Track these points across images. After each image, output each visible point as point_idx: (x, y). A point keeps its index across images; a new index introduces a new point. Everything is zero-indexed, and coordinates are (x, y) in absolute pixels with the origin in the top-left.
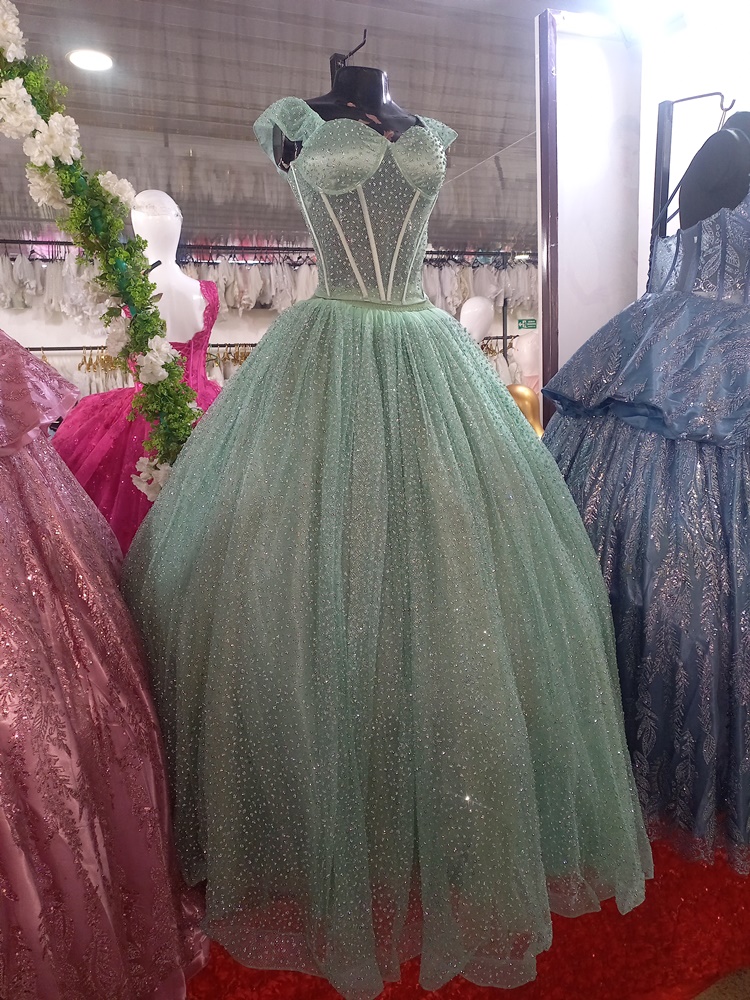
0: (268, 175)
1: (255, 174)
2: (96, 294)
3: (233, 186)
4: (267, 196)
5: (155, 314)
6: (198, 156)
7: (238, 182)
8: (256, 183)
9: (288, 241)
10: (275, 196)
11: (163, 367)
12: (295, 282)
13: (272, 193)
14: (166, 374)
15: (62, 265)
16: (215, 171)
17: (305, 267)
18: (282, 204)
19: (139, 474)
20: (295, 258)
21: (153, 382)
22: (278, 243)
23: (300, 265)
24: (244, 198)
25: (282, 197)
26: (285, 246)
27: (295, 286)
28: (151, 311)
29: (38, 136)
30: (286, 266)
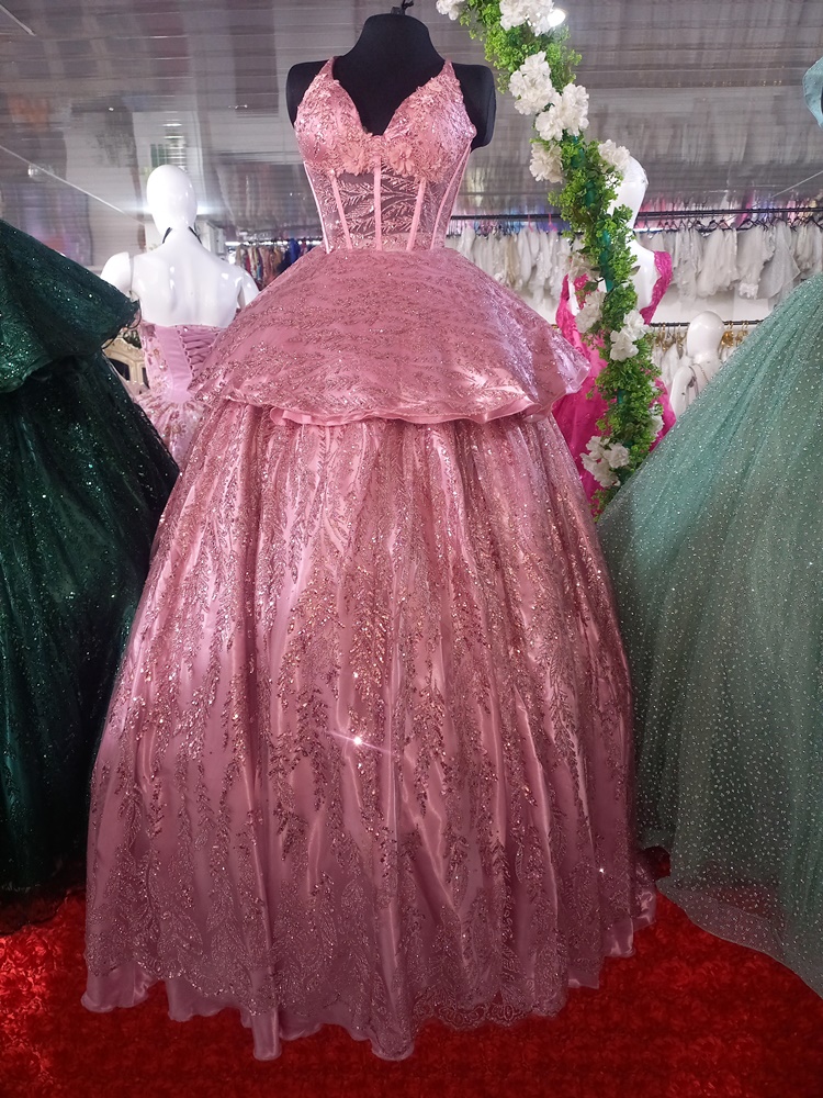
0: (688, 126)
1: (674, 126)
2: (577, 269)
3: (646, 142)
4: (684, 151)
5: (630, 288)
6: (610, 111)
7: (653, 137)
8: (674, 137)
9: (697, 203)
10: (693, 151)
11: (634, 343)
12: (703, 251)
13: (690, 146)
14: (637, 351)
15: (457, 241)
16: (627, 127)
17: (718, 233)
18: (701, 159)
19: (588, 452)
20: (705, 222)
21: (621, 359)
22: (686, 206)
23: (711, 231)
24: (657, 155)
25: (702, 151)
26: (693, 209)
27: (703, 256)
28: (625, 285)
29: (552, 109)
30: (695, 232)
